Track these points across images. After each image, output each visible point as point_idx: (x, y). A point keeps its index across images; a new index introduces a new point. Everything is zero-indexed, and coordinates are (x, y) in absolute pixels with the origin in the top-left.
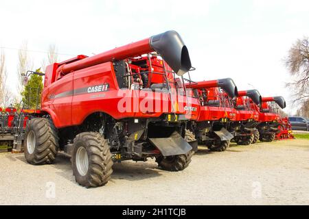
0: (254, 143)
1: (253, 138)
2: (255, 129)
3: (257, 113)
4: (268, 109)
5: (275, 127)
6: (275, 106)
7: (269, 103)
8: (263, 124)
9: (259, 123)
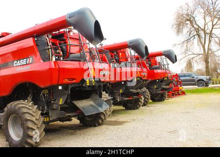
0: (144, 105)
1: (142, 101)
2: (144, 89)
3: (145, 70)
4: (158, 66)
5: (166, 85)
6: (165, 61)
7: (158, 59)
8: (153, 82)
9: (148, 82)
